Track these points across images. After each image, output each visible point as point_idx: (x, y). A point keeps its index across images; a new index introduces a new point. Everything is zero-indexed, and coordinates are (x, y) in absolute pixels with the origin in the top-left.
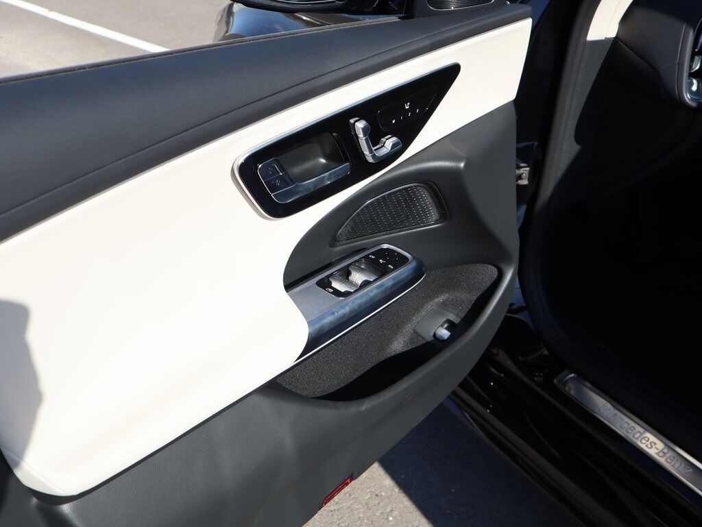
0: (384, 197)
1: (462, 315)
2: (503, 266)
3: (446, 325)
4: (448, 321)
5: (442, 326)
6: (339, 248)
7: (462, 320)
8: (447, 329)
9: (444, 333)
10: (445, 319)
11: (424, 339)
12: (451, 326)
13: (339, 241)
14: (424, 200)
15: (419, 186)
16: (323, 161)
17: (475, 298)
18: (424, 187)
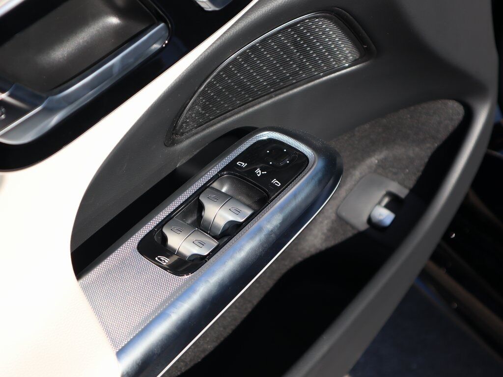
0: (253, 48)
1: (411, 183)
2: (471, 101)
3: (386, 200)
4: (389, 194)
5: (379, 203)
6: (186, 143)
7: (412, 191)
8: (387, 207)
9: (385, 216)
10: (384, 192)
11: (353, 227)
12: (394, 203)
13: (182, 134)
14: (328, 36)
15: (317, 17)
16: (114, 20)
17: (429, 153)
18: (325, 17)
